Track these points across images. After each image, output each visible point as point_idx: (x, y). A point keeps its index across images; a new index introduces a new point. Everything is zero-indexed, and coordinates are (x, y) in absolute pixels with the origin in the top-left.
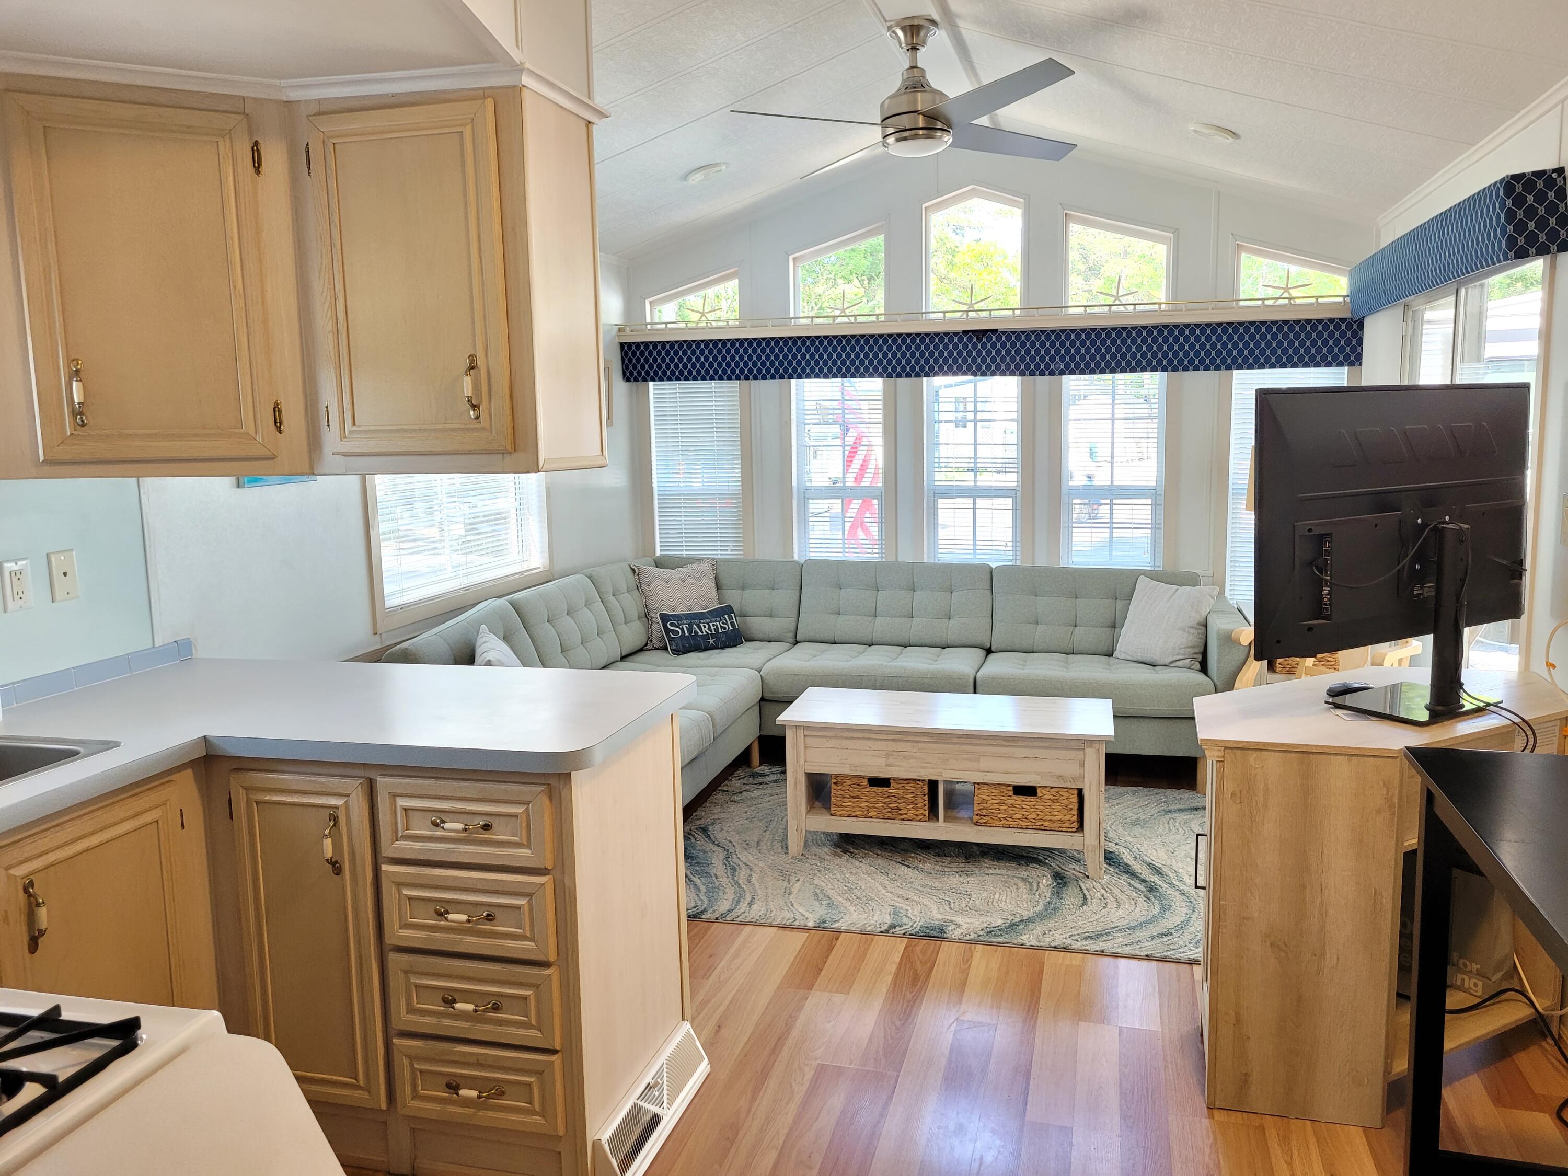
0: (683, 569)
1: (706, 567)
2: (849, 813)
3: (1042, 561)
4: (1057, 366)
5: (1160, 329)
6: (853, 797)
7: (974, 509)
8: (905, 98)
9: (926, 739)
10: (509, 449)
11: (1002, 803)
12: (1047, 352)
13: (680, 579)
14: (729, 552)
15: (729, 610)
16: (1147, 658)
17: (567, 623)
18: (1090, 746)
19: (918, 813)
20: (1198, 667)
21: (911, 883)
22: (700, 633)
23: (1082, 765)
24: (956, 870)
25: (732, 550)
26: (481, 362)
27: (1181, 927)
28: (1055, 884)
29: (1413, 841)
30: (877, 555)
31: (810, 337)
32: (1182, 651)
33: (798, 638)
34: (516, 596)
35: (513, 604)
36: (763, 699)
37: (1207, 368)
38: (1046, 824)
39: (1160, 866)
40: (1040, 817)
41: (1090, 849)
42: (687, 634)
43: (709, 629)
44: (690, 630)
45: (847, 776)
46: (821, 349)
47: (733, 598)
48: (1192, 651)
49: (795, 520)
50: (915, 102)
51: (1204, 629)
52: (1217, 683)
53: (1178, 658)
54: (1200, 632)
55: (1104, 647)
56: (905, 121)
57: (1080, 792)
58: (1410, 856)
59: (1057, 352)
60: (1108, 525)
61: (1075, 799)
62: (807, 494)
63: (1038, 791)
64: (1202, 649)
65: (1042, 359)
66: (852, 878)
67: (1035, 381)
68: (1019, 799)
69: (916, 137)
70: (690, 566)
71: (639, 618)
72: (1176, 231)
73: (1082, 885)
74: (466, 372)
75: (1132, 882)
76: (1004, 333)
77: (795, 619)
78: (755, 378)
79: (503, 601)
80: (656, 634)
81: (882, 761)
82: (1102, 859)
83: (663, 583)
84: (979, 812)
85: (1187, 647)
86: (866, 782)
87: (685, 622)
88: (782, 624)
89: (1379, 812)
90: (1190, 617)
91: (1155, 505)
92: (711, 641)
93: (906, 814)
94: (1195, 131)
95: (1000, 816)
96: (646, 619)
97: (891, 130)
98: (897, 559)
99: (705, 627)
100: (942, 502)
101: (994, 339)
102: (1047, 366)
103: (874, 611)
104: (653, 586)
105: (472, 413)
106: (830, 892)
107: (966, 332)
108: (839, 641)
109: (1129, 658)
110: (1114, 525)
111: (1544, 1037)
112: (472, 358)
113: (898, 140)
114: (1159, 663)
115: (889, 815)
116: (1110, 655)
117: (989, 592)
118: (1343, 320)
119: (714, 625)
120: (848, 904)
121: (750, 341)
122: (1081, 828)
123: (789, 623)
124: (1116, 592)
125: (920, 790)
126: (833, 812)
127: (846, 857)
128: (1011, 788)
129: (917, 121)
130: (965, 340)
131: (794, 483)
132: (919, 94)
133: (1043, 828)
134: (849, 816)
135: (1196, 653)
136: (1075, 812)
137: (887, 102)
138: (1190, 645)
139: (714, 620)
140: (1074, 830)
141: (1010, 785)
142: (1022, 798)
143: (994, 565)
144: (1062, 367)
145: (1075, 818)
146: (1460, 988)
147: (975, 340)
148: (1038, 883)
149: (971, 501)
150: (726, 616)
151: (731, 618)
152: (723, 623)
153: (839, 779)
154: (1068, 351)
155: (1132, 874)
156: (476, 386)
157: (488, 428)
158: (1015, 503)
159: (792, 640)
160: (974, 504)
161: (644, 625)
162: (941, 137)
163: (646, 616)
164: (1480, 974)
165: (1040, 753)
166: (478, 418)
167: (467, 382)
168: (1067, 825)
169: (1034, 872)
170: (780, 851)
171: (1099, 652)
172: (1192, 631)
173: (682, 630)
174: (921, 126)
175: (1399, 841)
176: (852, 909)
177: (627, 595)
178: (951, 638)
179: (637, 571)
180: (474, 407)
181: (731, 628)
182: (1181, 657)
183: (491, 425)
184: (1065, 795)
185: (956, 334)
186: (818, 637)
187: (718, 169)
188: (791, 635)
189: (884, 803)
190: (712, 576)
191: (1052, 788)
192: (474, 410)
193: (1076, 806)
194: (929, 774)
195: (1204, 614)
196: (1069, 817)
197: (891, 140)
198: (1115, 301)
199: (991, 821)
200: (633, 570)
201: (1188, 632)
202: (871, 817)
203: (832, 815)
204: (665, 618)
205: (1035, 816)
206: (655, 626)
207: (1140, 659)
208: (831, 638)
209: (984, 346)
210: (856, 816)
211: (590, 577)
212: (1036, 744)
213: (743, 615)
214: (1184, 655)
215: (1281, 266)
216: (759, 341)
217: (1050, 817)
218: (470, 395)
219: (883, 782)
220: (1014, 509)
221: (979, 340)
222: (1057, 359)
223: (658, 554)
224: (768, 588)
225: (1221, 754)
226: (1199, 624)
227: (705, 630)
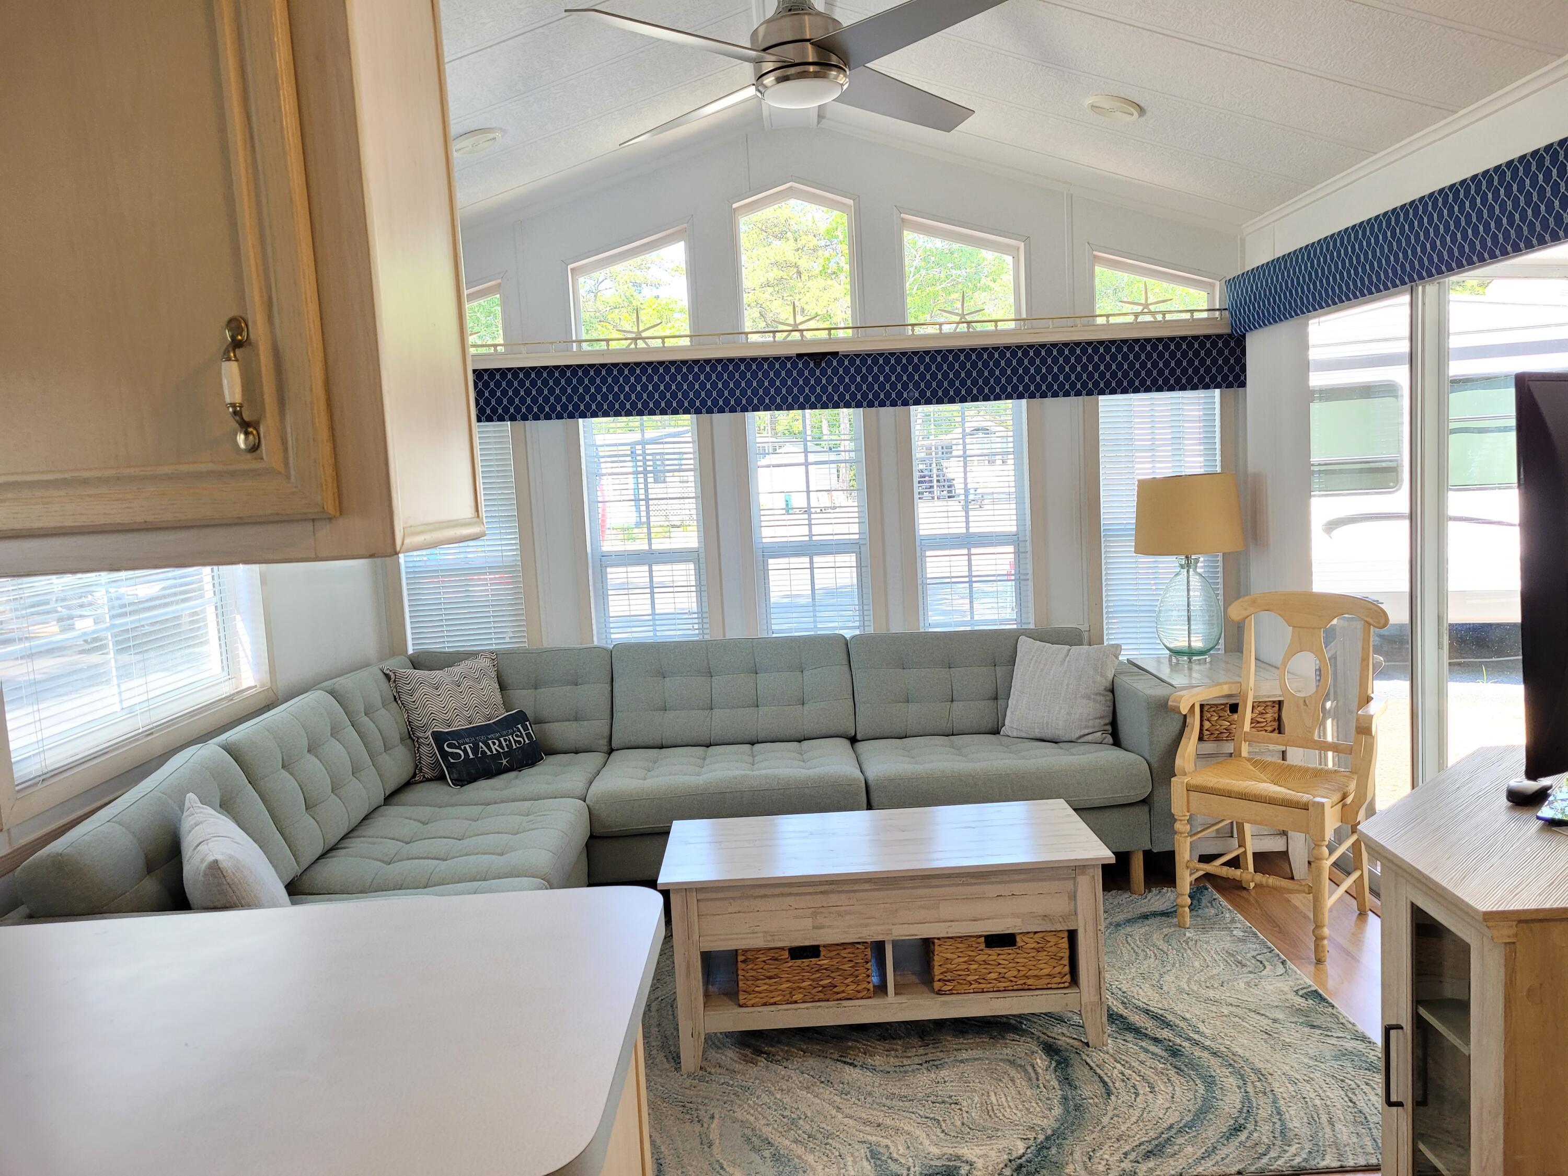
0: (455, 669)
1: (484, 663)
2: (764, 1000)
3: (897, 627)
4: (911, 394)
5: (1014, 349)
6: (770, 978)
7: (812, 568)
8: (787, 22)
9: (867, 886)
10: (331, 508)
11: (971, 960)
12: (899, 378)
13: (453, 682)
14: (507, 640)
15: (521, 717)
16: (1048, 734)
17: (311, 764)
18: (1083, 873)
19: (859, 988)
20: (1110, 739)
21: (870, 1094)
22: (489, 753)
23: (1073, 897)
24: (917, 1060)
25: (510, 638)
26: (259, 331)
28: (1054, 1064)
30: (697, 632)
31: (606, 365)
32: (1091, 723)
33: (614, 745)
35: (230, 748)
36: (592, 837)
37: (1067, 394)
38: (1030, 982)
39: (1160, 1012)
40: (1022, 973)
41: (1089, 1008)
42: (471, 756)
43: (500, 745)
44: (475, 749)
45: (758, 950)
46: (621, 379)
47: (524, 700)
48: (1103, 722)
49: (592, 594)
50: (802, 27)
51: (1111, 695)
52: (1152, 761)
53: (1087, 731)
54: (1108, 698)
55: (988, 724)
56: (790, 53)
57: (1072, 936)
59: (910, 377)
60: (967, 579)
61: (1065, 944)
62: (604, 562)
63: (1018, 939)
64: (1111, 719)
65: (894, 387)
66: (787, 1099)
67: (878, 413)
68: (994, 954)
69: (803, 75)
70: (463, 664)
71: (402, 740)
72: (1027, 239)
73: (1089, 1060)
74: (227, 352)
75: (1144, 1044)
76: (846, 356)
77: (609, 721)
78: (536, 418)
79: (213, 746)
80: (426, 760)
81: (809, 923)
82: (1105, 1019)
83: (431, 690)
84: (941, 977)
85: (1096, 718)
86: (786, 954)
87: (467, 740)
88: (595, 728)
90: (1094, 682)
91: (1018, 553)
92: (504, 762)
93: (843, 992)
94: (1093, 107)
95: (969, 978)
96: (409, 741)
97: (769, 66)
98: (724, 637)
99: (494, 744)
100: (772, 563)
101: (835, 363)
102: (900, 395)
103: (709, 702)
104: (416, 695)
105: (241, 438)
106: (767, 1131)
107: (800, 356)
108: (669, 743)
109: (1024, 735)
110: (974, 579)
112: (237, 325)
113: (780, 80)
114: (1064, 739)
115: (821, 996)
116: (996, 732)
117: (846, 668)
118: (1219, 336)
119: (505, 740)
120: (799, 1150)
121: (527, 371)
122: (1074, 980)
123: (601, 726)
124: (994, 658)
125: (861, 956)
126: (742, 1002)
127: (762, 1061)
128: (983, 939)
129: (804, 53)
130: (800, 365)
131: (589, 550)
132: (806, 17)
133: (1026, 987)
134: (765, 1004)
135: (1107, 724)
136: (1066, 961)
137: (762, 29)
138: (1098, 715)
139: (505, 733)
140: (1067, 985)
141: (980, 936)
142: (998, 950)
143: (848, 634)
144: (917, 395)
145: (1067, 969)
147: (812, 365)
148: (1033, 1067)
149: (807, 559)
150: (519, 726)
151: (526, 729)
152: (517, 736)
153: (749, 955)
154: (922, 377)
155: (1137, 1031)
156: (250, 382)
157: (279, 467)
158: (859, 560)
159: (605, 749)
160: (811, 562)
161: (409, 750)
162: (836, 77)
163: (411, 736)
165: (1017, 888)
166: (254, 448)
167: (230, 374)
168: (1058, 980)
169: (1018, 1048)
170: (667, 1066)
171: (983, 730)
172: (1099, 698)
173: (465, 751)
174: (811, 60)
176: (810, 1158)
177: (383, 711)
178: (808, 727)
179: (393, 676)
180: (246, 426)
181: (527, 741)
182: (1091, 730)
183: (286, 463)
184: (1053, 940)
185: (788, 358)
186: (640, 742)
187: (491, 136)
188: (604, 742)
189: (813, 980)
190: (494, 675)
191: (1035, 933)
192: (247, 434)
193: (1066, 954)
194: (872, 933)
195: (1110, 677)
196: (1058, 969)
197: (769, 80)
198: (961, 319)
199: (958, 987)
200: (388, 677)
201: (1094, 700)
202: (796, 1002)
203: (741, 1006)
204: (439, 738)
205: (1015, 973)
206: (424, 750)
207: (1038, 736)
208: (658, 742)
209: (823, 373)
210: (775, 1004)
211: (332, 693)
212: (1017, 877)
213: (539, 721)
214: (1094, 727)
215: (1139, 281)
216: (539, 370)
217: (1036, 973)
218: (238, 398)
219: (812, 951)
220: (860, 566)
221: (817, 365)
222: (911, 386)
223: (410, 651)
224: (568, 683)
225: (1512, 932)
226: (1105, 690)
227: (495, 748)
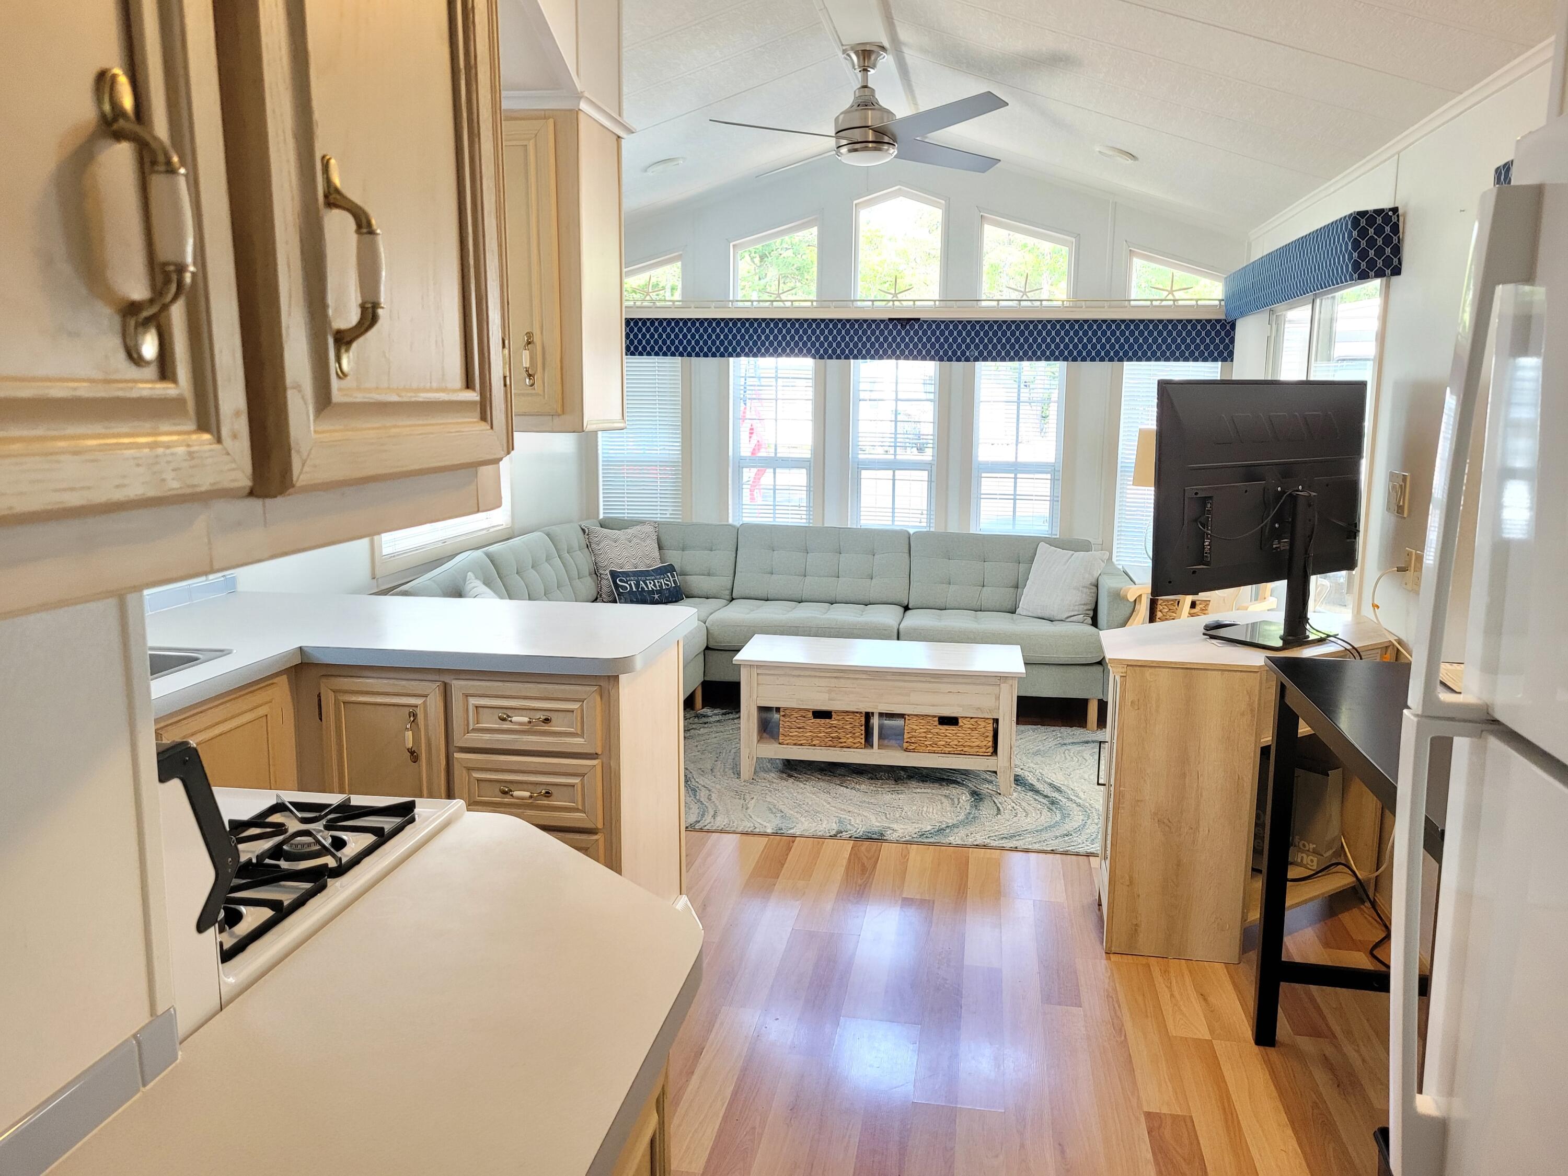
0: (629, 531)
1: (649, 529)
2: (795, 742)
3: (954, 528)
4: (972, 353)
5: (1063, 323)
6: (799, 728)
7: (894, 480)
8: (857, 114)
9: (864, 676)
10: (559, 411)
11: (929, 732)
12: (964, 340)
13: (626, 539)
14: (668, 516)
15: (671, 569)
16: (1046, 615)
17: (532, 574)
18: (1004, 682)
19: (855, 741)
20: (1090, 621)
21: (851, 800)
22: (646, 589)
23: (998, 698)
24: (888, 790)
25: (671, 514)
26: (537, 339)
27: (1079, 830)
28: (973, 799)
29: (1268, 738)
30: (805, 521)
31: (749, 319)
32: (1076, 608)
33: (734, 596)
34: (492, 549)
35: (488, 555)
36: (707, 648)
37: (1102, 360)
38: (965, 749)
39: (1059, 785)
40: (961, 743)
41: (1002, 770)
42: (634, 589)
43: (655, 585)
44: (637, 585)
45: (793, 709)
46: (759, 331)
47: (674, 558)
48: (1086, 608)
49: (730, 486)
50: (866, 118)
51: (1095, 588)
53: (1073, 614)
54: (1092, 591)
55: (1008, 605)
56: (857, 135)
57: (996, 721)
58: (1265, 751)
59: (973, 340)
60: (1012, 497)
61: (990, 728)
62: (741, 464)
63: (960, 721)
64: (1093, 607)
65: (959, 346)
66: (799, 797)
67: (951, 365)
68: (944, 728)
69: (866, 149)
70: (635, 528)
71: (590, 574)
72: (1078, 236)
73: (996, 800)
74: (525, 346)
75: (1037, 797)
76: (925, 322)
77: (731, 578)
78: (698, 355)
79: (479, 553)
80: (605, 589)
81: (826, 696)
82: (1012, 779)
83: (611, 542)
84: (909, 740)
85: (1081, 605)
86: (810, 715)
87: (632, 578)
88: (721, 582)
89: (1243, 714)
90: (1083, 579)
91: (1053, 480)
92: (656, 596)
93: (845, 742)
94: (1100, 152)
95: (926, 743)
96: (595, 576)
97: (844, 142)
98: (823, 524)
99: (650, 583)
100: (865, 474)
101: (916, 327)
102: (963, 353)
103: (804, 571)
104: (602, 545)
105: (527, 380)
106: (782, 807)
107: (891, 320)
108: (772, 598)
109: (1030, 615)
110: (1018, 497)
111: (1363, 902)
112: (529, 335)
113: (850, 151)
114: (1057, 618)
115: (830, 743)
116: (1013, 612)
117: (907, 555)
118: (1218, 321)
119: (658, 582)
120: (798, 816)
121: (694, 321)
122: (995, 752)
123: (726, 581)
124: (1019, 557)
125: (858, 721)
126: (781, 741)
127: (791, 780)
128: (937, 719)
129: (867, 135)
130: (891, 327)
131: (731, 453)
132: (870, 112)
133: (963, 753)
134: (795, 744)
135: (1089, 610)
136: (990, 739)
137: (841, 117)
138: (1083, 602)
139: (658, 577)
140: (989, 754)
141: (935, 717)
142: (946, 727)
143: (911, 531)
144: (976, 354)
145: (990, 744)
146: (1300, 865)
147: (899, 327)
148: (959, 799)
149: (891, 472)
150: (669, 574)
151: (673, 576)
152: (667, 580)
153: (787, 712)
154: (982, 340)
155: (1037, 792)
156: (532, 359)
157: (541, 393)
158: (930, 476)
159: (728, 597)
160: (894, 475)
161: (594, 581)
162: (888, 150)
163: (596, 573)
164: (1315, 852)
165: (961, 688)
166: (532, 385)
167: (526, 355)
168: (984, 750)
169: (954, 791)
170: (733, 776)
171: (1004, 609)
172: (1085, 590)
173: (630, 585)
174: (870, 140)
175: (1258, 735)
176: (803, 819)
177: (579, 552)
178: (873, 595)
179: (587, 531)
180: (530, 376)
181: (673, 585)
182: (1076, 613)
183: (544, 391)
184: (983, 724)
185: (882, 321)
186: (752, 594)
187: (676, 163)
188: (728, 592)
189: (826, 733)
190: (655, 537)
191: (972, 718)
192: (530, 379)
193: (991, 734)
194: (865, 707)
195: (1096, 575)
196: (985, 743)
197: (844, 150)
198: (1022, 296)
199: (919, 748)
200: (583, 530)
201: (1082, 592)
202: (815, 745)
203: (780, 744)
204: (614, 575)
205: (956, 743)
206: (604, 582)
207: (1040, 615)
208: (764, 596)
209: (907, 333)
210: (801, 745)
211: (548, 535)
212: (961, 680)
213: (683, 574)
214: (1079, 611)
215: (1168, 271)
216: (702, 321)
217: (969, 744)
218: (528, 366)
219: (826, 715)
220: (930, 481)
221: (903, 327)
222: (972, 346)
223: (601, 517)
224: (706, 549)
225: (1124, 670)
226: (1091, 584)
227: (651, 586)
